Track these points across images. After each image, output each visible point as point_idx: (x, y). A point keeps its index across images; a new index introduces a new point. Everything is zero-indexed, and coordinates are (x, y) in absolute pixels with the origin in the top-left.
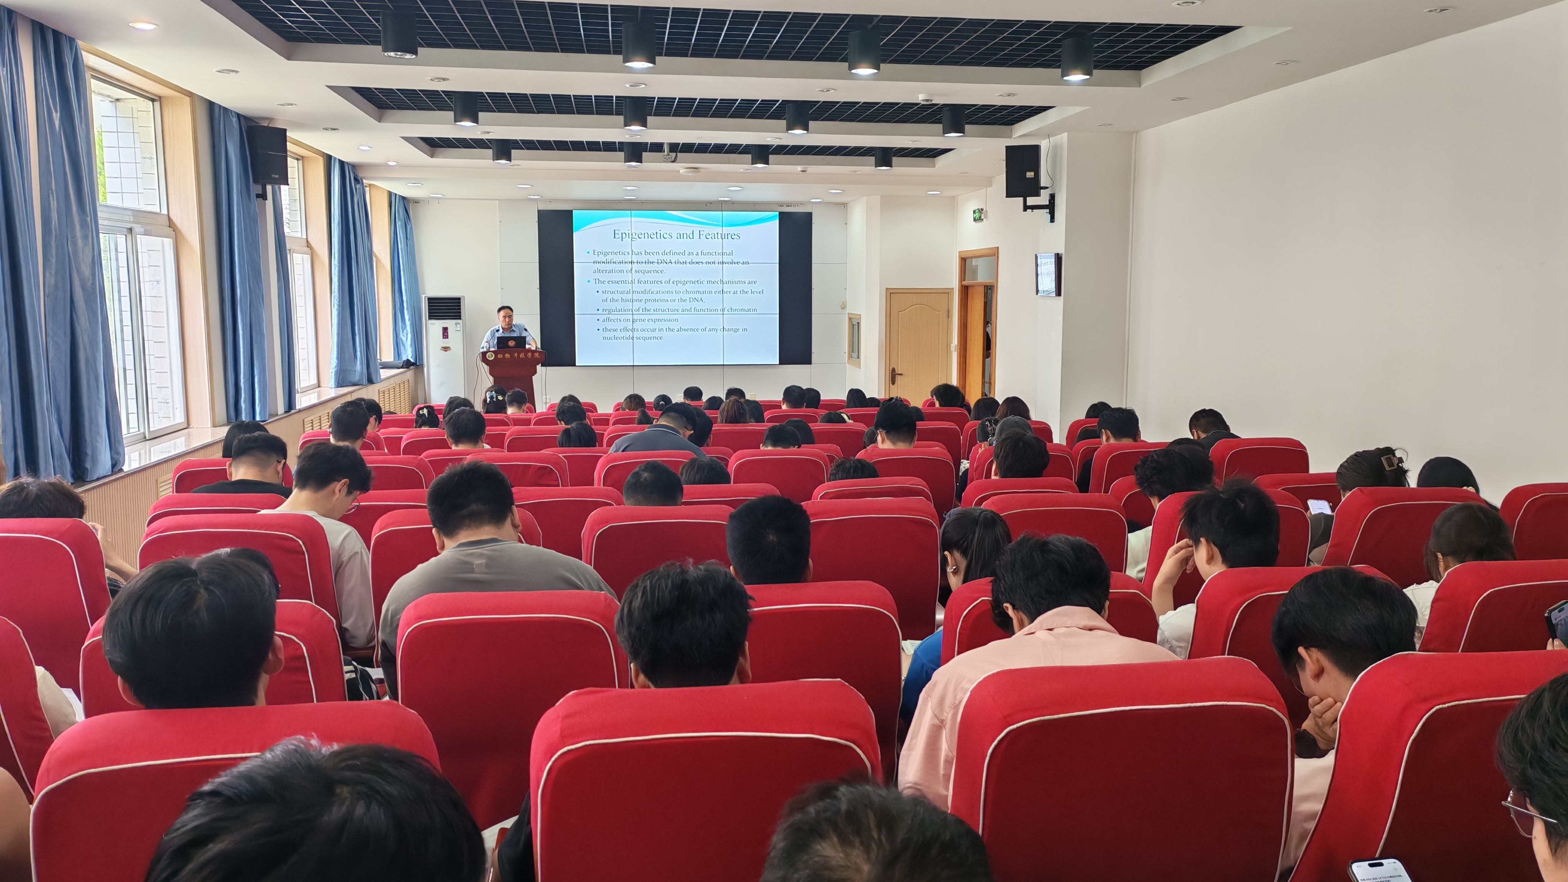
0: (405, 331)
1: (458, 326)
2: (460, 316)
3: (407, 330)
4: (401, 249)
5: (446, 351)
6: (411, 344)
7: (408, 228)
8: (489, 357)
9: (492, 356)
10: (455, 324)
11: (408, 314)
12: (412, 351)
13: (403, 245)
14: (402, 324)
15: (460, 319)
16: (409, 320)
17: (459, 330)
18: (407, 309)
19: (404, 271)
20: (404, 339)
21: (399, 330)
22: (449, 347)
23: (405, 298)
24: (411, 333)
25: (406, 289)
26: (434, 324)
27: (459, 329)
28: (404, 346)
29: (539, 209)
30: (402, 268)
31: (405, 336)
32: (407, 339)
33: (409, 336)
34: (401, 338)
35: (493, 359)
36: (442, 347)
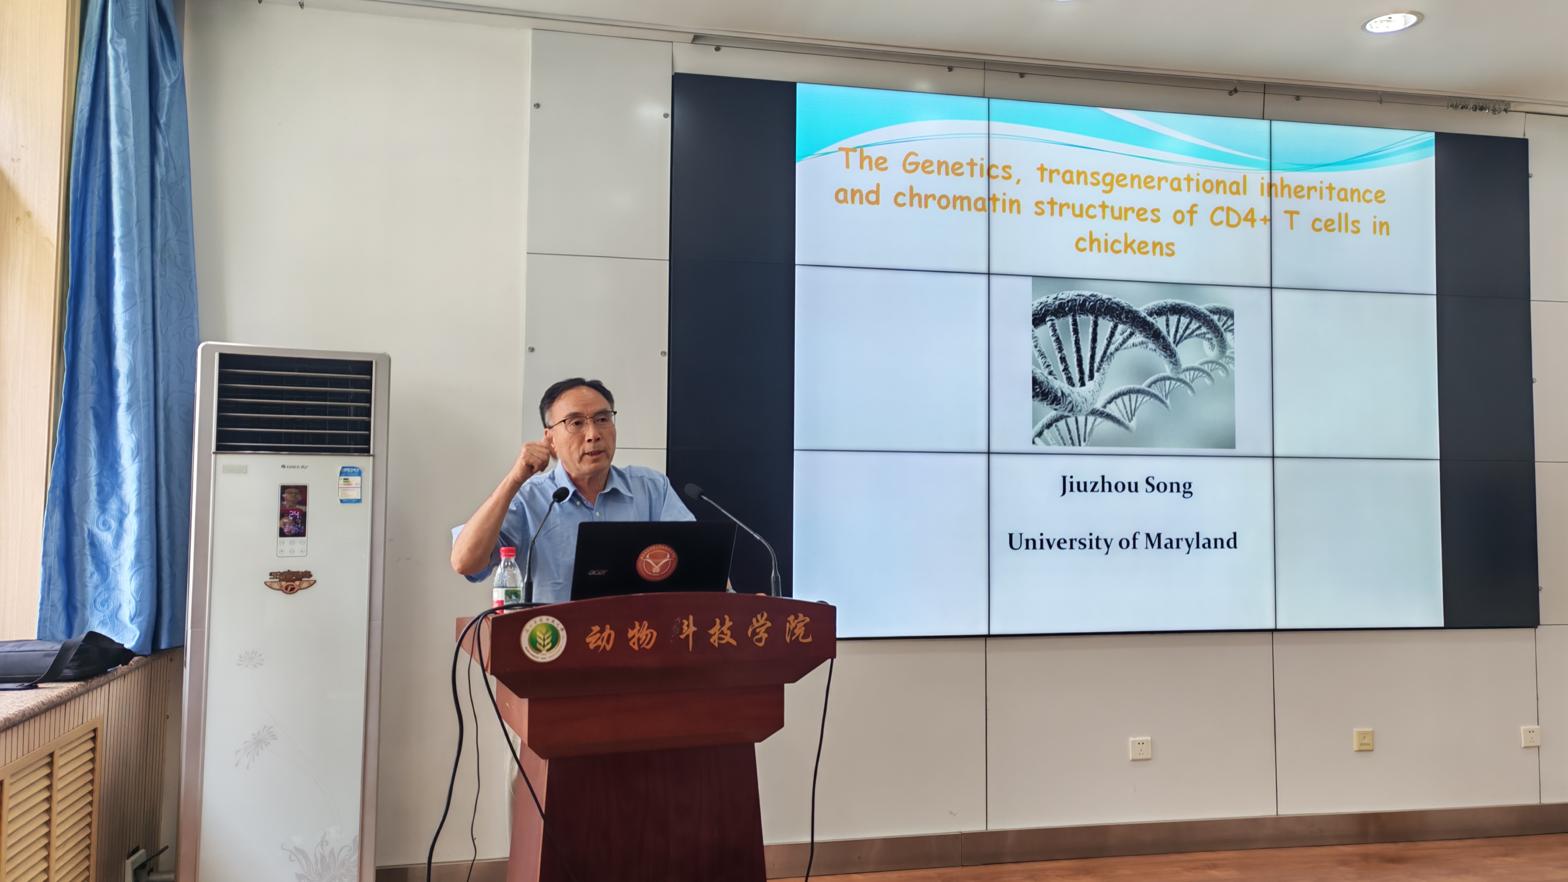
0: (113, 505)
1: (355, 480)
2: (367, 440)
3: (122, 502)
4: (123, 152)
5: (291, 590)
6: (138, 557)
7: (166, 82)
8: (533, 643)
9: (555, 642)
10: (341, 474)
11: (132, 431)
12: (140, 589)
13: (130, 141)
14: (100, 475)
15: (366, 451)
16: (138, 451)
17: (359, 501)
18: (129, 406)
19: (125, 250)
20: (106, 538)
21: (85, 500)
22: (308, 574)
23: (122, 361)
24: (139, 511)
25: (130, 326)
26: (243, 470)
27: (354, 494)
28: (102, 565)
29: (680, 70)
30: (117, 232)
31: (114, 524)
32: (118, 538)
33: (132, 524)
34: (91, 535)
35: (551, 656)
36: (271, 574)
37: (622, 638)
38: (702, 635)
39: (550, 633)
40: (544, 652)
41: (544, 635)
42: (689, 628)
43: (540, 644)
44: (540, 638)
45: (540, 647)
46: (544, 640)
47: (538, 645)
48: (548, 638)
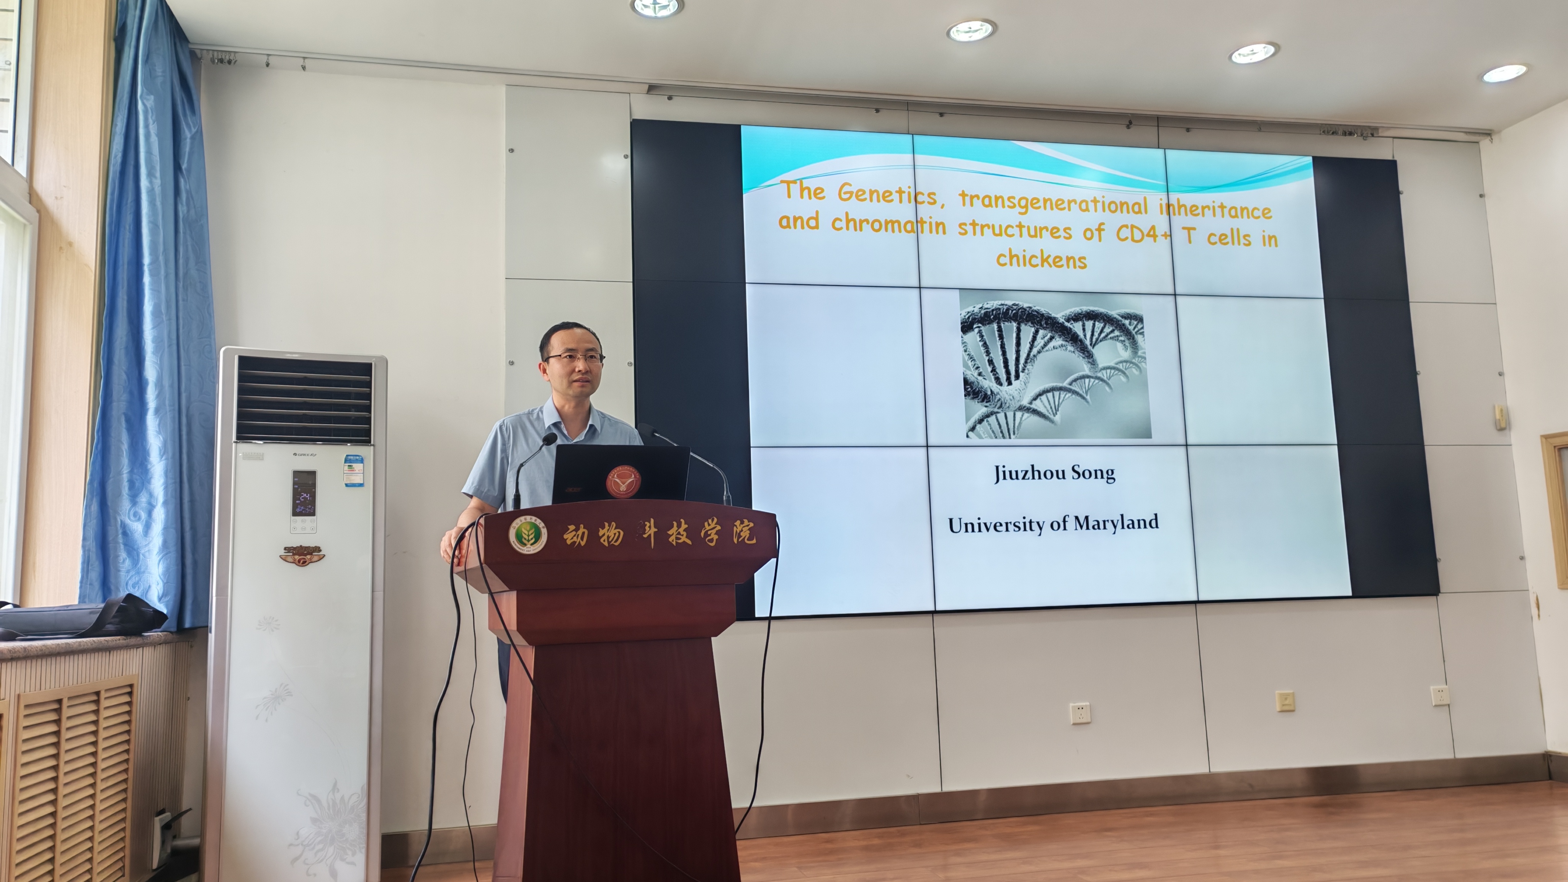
0: (143, 499)
1: (358, 467)
2: (368, 433)
3: (151, 495)
4: (151, 192)
5: (304, 563)
6: (165, 543)
7: (187, 134)
8: (519, 537)
9: (537, 537)
10: (346, 461)
11: (159, 432)
12: (167, 572)
13: (157, 182)
14: (131, 472)
15: (367, 442)
16: (164, 452)
17: (361, 485)
18: (157, 411)
19: (154, 274)
20: (137, 527)
21: (119, 495)
22: (318, 549)
23: (151, 372)
24: (165, 503)
25: (157, 340)
26: (260, 457)
27: (358, 479)
28: (132, 550)
29: (638, 116)
30: (147, 260)
31: (143, 515)
32: (148, 527)
33: (160, 515)
34: (124, 526)
35: (535, 549)
36: (285, 549)
37: (594, 537)
38: (662, 535)
39: (533, 530)
40: (529, 546)
41: (528, 532)
42: (650, 529)
43: (525, 539)
44: (525, 534)
45: (525, 542)
46: (528, 536)
47: (523, 540)
48: (532, 534)
